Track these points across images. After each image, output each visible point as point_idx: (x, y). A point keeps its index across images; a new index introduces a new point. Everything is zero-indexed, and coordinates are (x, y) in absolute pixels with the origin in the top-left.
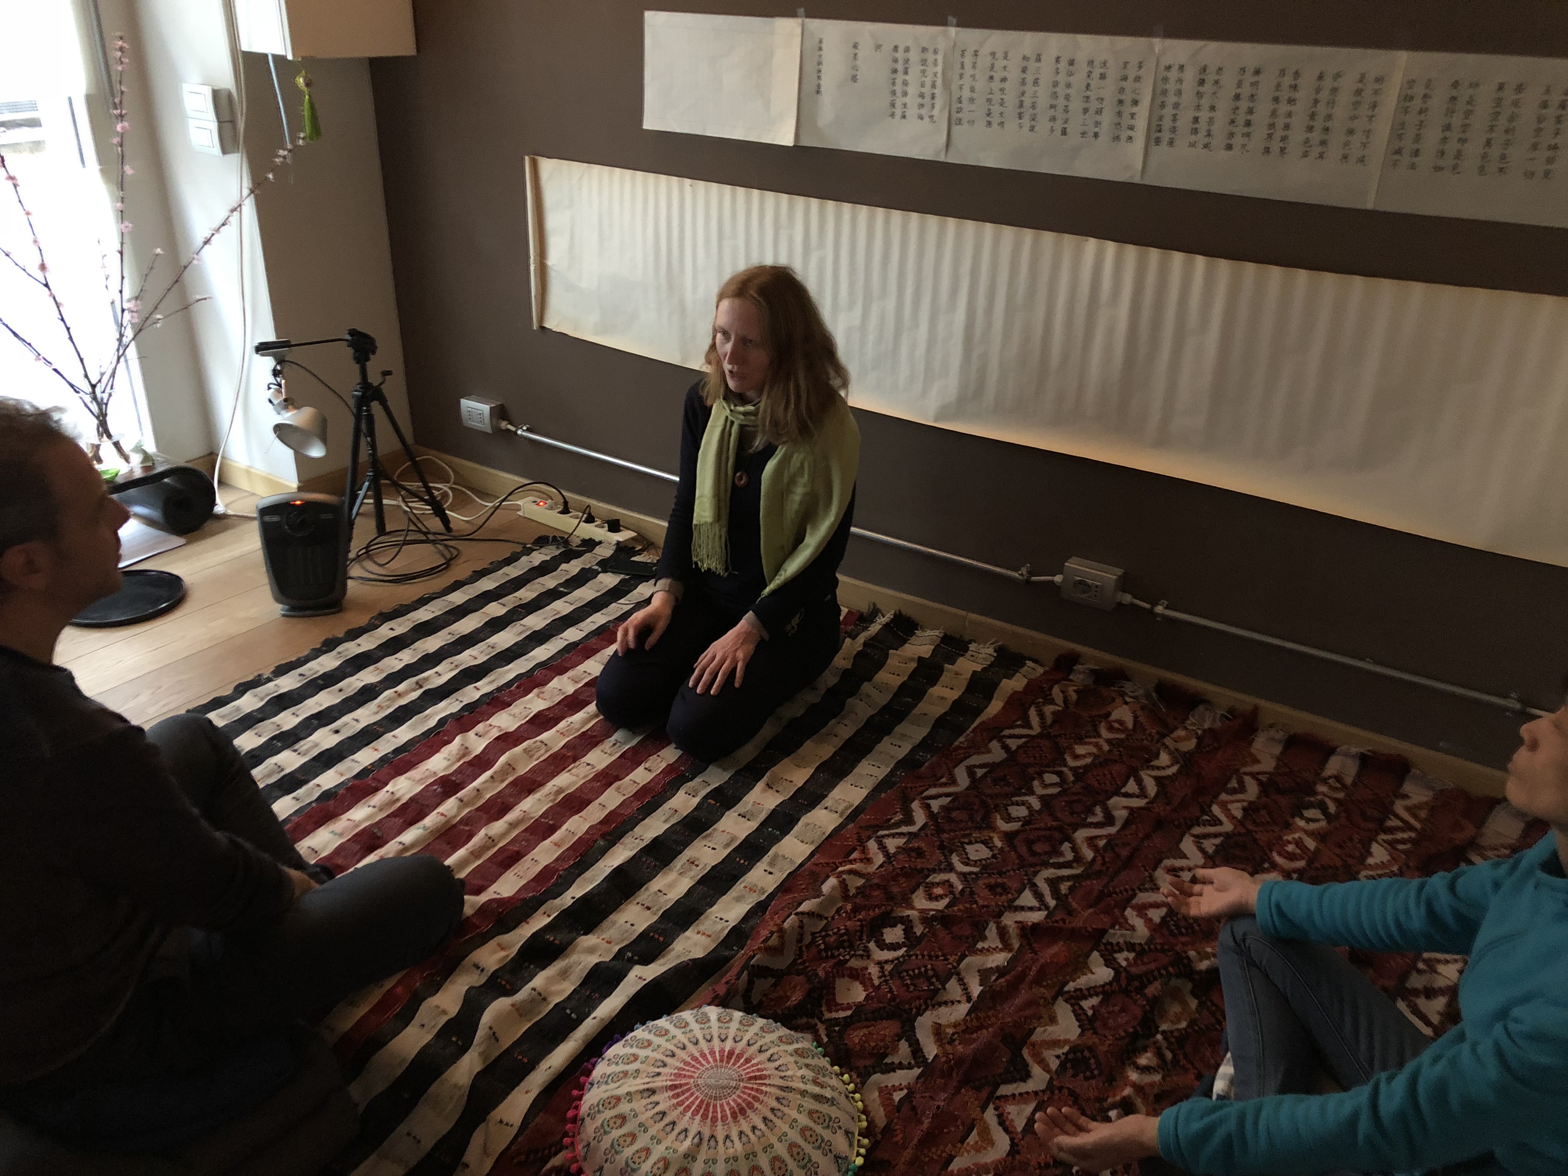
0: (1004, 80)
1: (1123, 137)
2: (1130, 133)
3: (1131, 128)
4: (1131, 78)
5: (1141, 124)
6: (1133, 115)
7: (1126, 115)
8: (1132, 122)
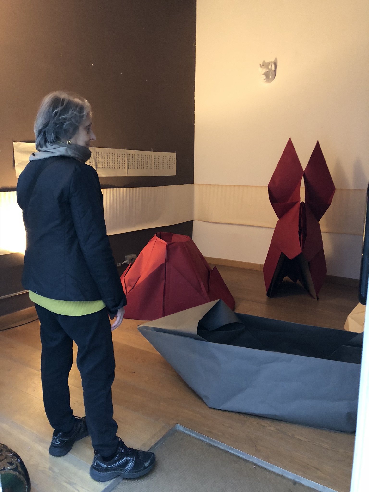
0: (104, 158)
1: (124, 168)
2: (125, 167)
3: (125, 166)
4: (124, 157)
5: (126, 165)
6: (125, 164)
7: (124, 164)
8: (125, 165)
